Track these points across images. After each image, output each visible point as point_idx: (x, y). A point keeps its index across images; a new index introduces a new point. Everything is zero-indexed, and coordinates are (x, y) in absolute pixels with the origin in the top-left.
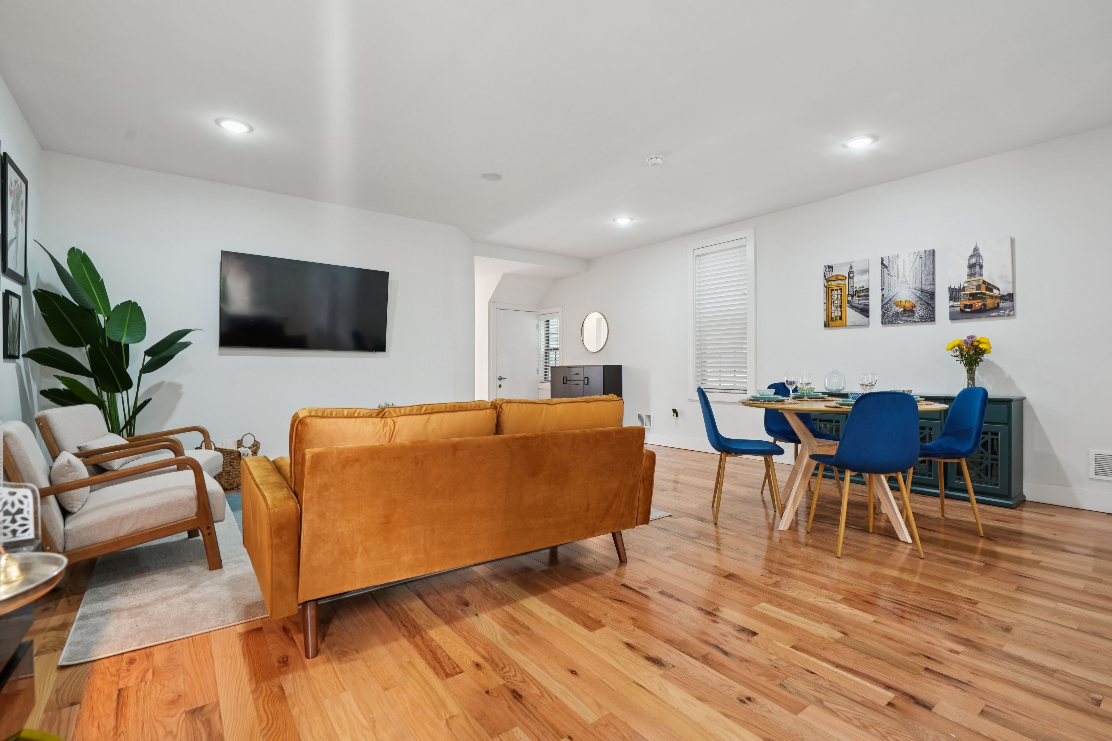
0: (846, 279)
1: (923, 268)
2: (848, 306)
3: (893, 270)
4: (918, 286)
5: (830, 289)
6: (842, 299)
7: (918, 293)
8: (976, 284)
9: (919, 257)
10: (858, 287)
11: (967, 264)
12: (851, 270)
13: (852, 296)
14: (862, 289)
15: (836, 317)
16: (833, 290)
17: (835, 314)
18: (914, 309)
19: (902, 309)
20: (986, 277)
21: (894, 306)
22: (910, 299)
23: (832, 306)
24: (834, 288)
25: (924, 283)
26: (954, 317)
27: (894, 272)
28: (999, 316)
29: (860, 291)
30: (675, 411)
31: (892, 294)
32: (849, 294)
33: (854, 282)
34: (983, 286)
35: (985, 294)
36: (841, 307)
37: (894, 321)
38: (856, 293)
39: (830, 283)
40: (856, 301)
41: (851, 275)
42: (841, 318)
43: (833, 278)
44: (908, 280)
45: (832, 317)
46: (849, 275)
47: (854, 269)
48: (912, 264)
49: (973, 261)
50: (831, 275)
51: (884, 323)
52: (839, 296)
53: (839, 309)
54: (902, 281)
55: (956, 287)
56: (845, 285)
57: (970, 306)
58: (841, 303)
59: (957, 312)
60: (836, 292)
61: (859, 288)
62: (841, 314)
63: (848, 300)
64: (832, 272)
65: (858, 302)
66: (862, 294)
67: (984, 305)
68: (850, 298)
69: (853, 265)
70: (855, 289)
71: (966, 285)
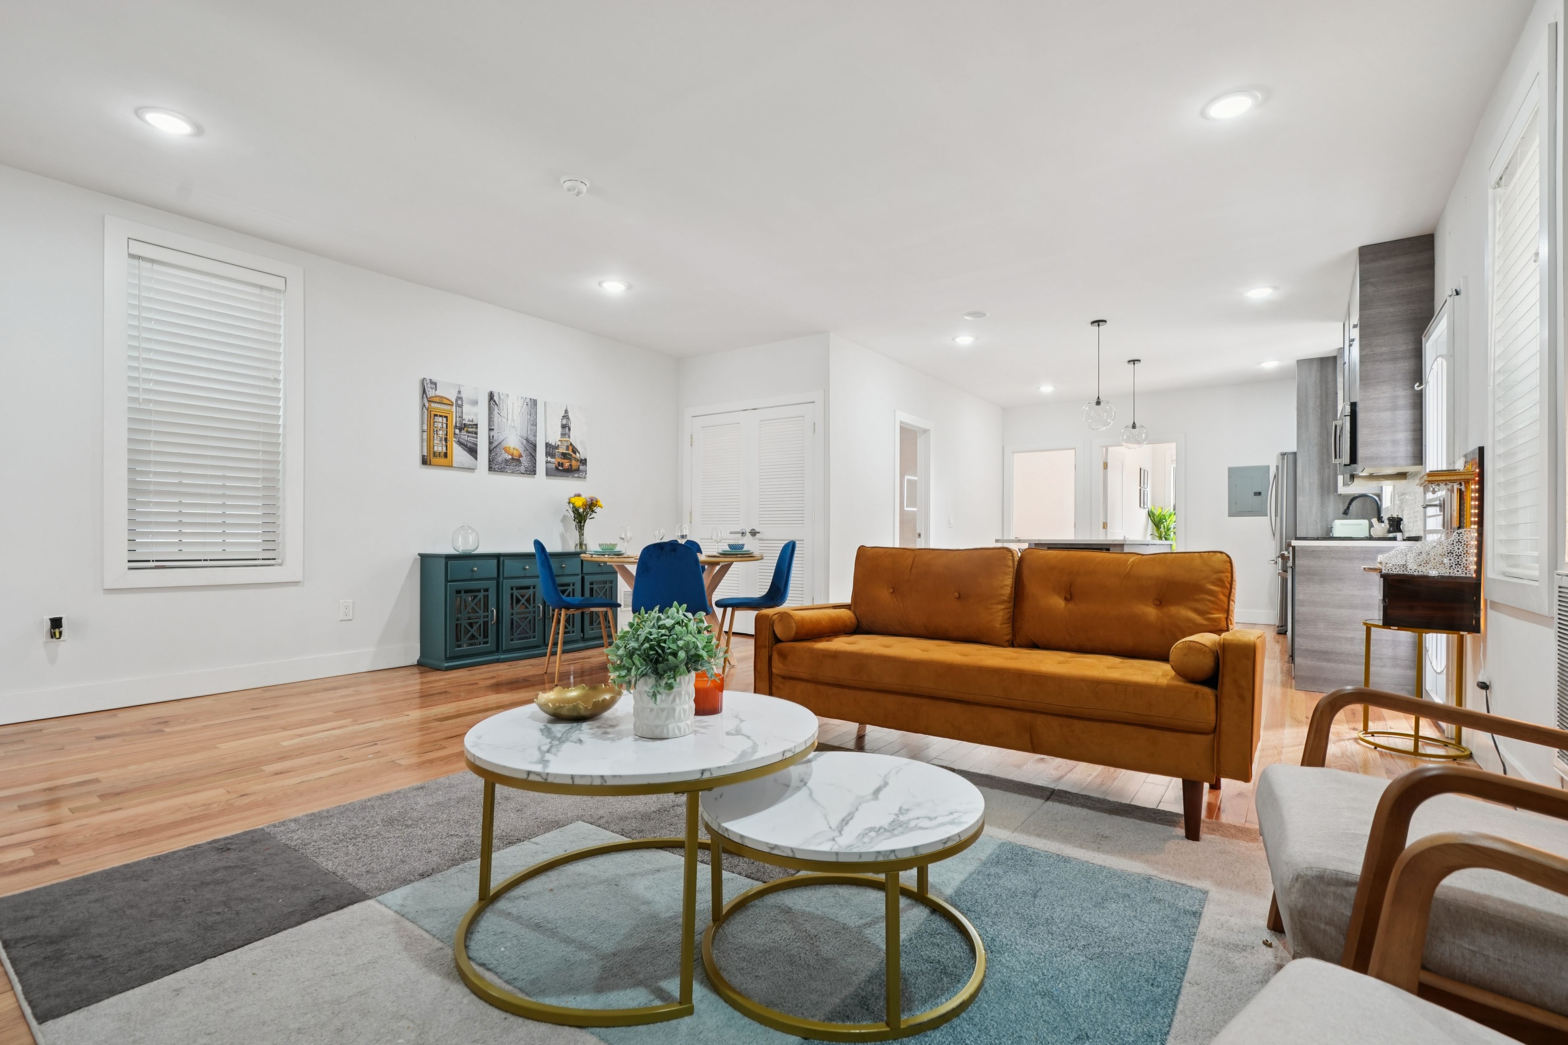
0: (453, 405)
1: (529, 417)
2: (454, 441)
3: (503, 410)
4: (525, 435)
5: (433, 413)
6: (448, 430)
7: (525, 442)
8: (566, 444)
9: (525, 403)
10: (467, 420)
11: (560, 424)
12: (459, 396)
13: (461, 429)
14: (471, 423)
15: (440, 453)
16: (436, 415)
17: (439, 448)
18: (521, 459)
19: (510, 457)
20: (572, 440)
21: (504, 452)
22: (517, 447)
23: (435, 437)
24: (439, 414)
25: (529, 433)
26: (548, 473)
27: (504, 413)
28: (579, 477)
29: (470, 425)
30: (56, 623)
31: (501, 438)
32: (456, 426)
33: (462, 412)
34: (571, 448)
35: (571, 456)
36: (446, 440)
37: (503, 469)
38: (464, 427)
39: (433, 405)
40: (464, 436)
41: (460, 402)
42: (446, 455)
43: (437, 400)
44: (516, 425)
45: (434, 452)
46: (457, 401)
47: (463, 395)
48: (520, 409)
49: (564, 422)
50: (434, 395)
51: (490, 469)
52: (445, 425)
53: (444, 443)
54: (511, 425)
55: (553, 444)
56: (452, 412)
57: (562, 465)
58: (447, 435)
59: (552, 468)
60: (440, 419)
61: (469, 421)
62: (447, 450)
63: (455, 434)
64: (436, 390)
65: (466, 439)
66: (470, 430)
67: (571, 465)
68: (457, 431)
69: (462, 389)
70: (464, 422)
71: (559, 443)
